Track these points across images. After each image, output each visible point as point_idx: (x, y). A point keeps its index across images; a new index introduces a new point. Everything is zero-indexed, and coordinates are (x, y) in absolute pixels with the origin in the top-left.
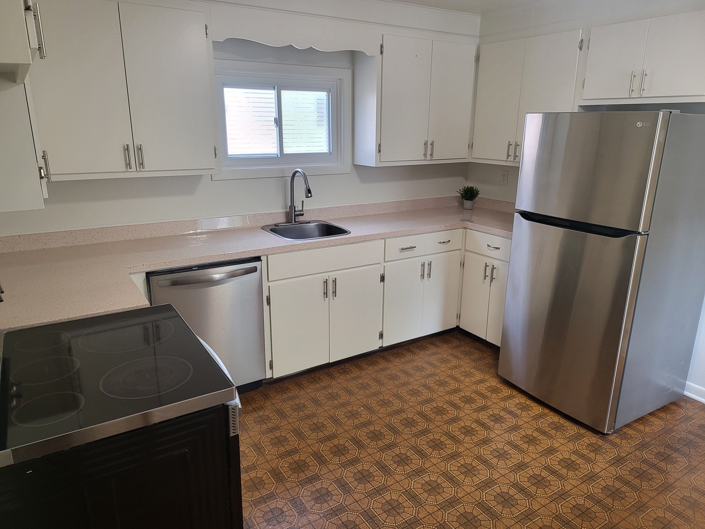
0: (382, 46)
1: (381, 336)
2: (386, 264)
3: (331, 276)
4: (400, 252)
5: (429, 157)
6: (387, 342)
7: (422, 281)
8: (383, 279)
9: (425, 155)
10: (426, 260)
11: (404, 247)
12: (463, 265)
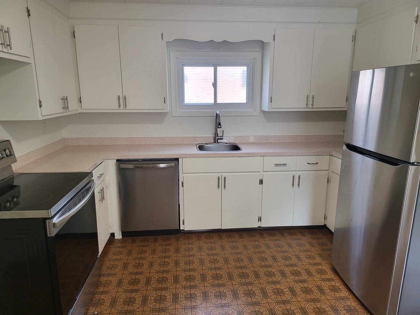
0: (274, 36)
1: (260, 219)
2: (264, 173)
3: (224, 175)
4: (275, 166)
5: (310, 106)
6: (265, 224)
7: (293, 188)
8: (261, 182)
9: (307, 105)
10: (297, 174)
11: (278, 163)
12: (328, 181)
